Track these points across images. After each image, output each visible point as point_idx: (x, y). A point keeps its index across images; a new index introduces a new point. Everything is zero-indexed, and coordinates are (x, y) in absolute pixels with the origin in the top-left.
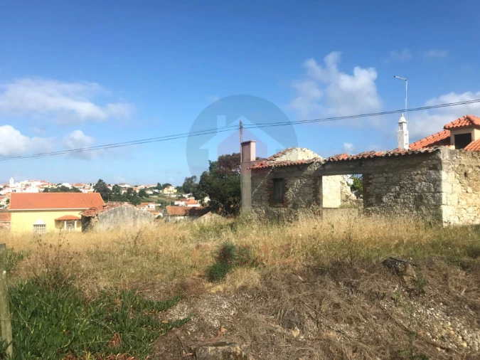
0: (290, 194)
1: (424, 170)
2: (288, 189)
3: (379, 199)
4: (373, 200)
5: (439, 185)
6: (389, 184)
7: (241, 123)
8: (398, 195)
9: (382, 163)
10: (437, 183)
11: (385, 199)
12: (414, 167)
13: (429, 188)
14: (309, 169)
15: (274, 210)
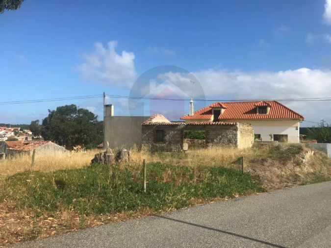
0: (167, 137)
1: (231, 131)
2: (166, 135)
3: (213, 141)
4: (210, 141)
5: (237, 136)
6: (217, 135)
7: (104, 93)
8: (221, 139)
9: (214, 127)
10: (236, 135)
11: (215, 141)
12: (228, 129)
13: (233, 137)
14: (179, 127)
15: (157, 145)
